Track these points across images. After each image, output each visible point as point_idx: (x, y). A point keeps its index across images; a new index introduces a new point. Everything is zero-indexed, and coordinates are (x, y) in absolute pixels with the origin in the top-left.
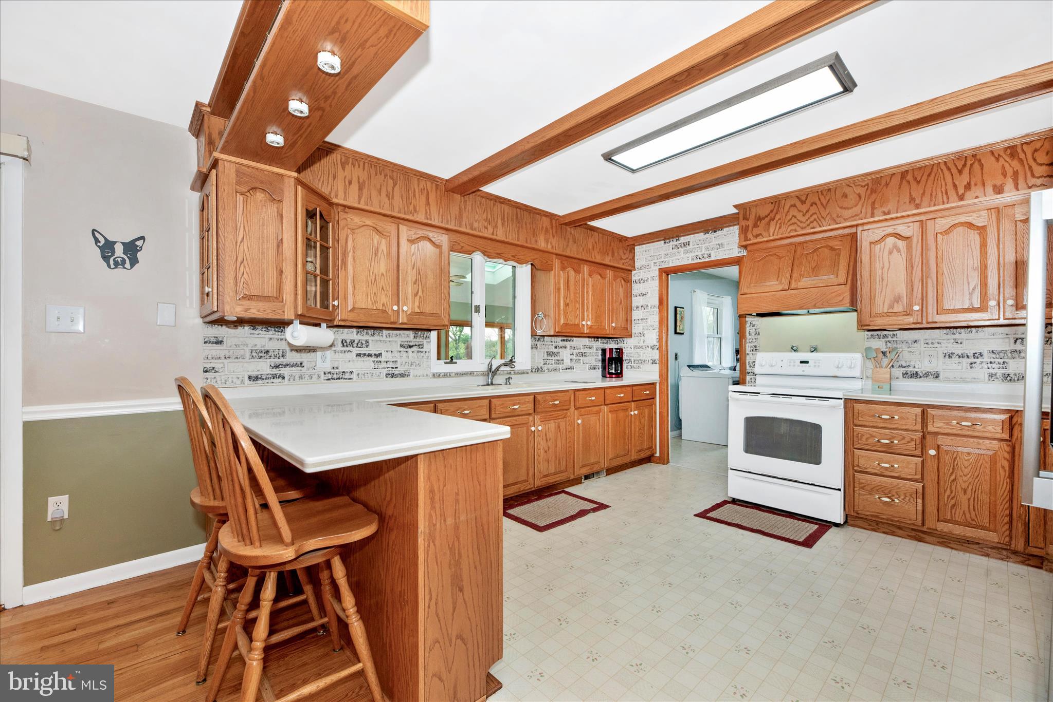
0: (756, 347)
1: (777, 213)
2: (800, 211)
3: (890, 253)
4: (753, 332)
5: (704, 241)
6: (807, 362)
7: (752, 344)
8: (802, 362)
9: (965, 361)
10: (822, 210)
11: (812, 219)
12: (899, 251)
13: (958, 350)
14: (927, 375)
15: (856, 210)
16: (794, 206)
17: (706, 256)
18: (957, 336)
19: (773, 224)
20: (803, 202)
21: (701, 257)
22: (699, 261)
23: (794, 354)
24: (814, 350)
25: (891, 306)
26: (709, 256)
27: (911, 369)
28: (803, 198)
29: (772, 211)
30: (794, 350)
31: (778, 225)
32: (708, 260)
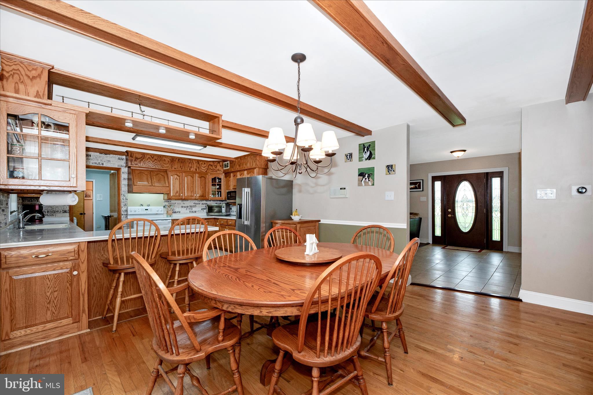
0: (126, 204)
1: (143, 158)
2: (152, 160)
3: (176, 179)
4: (124, 198)
5: (100, 157)
6: (148, 210)
7: (124, 203)
8: (146, 210)
9: (185, 208)
10: (158, 162)
11: (155, 164)
12: (178, 179)
13: (184, 205)
14: (178, 212)
15: (168, 165)
16: (150, 158)
17: (100, 164)
18: (184, 202)
19: (142, 162)
20: (153, 158)
21: (98, 163)
22: (96, 165)
23: (142, 207)
24: (149, 206)
25: (176, 194)
26: (103, 164)
27: (174, 211)
28: (153, 156)
29: (142, 157)
30: (142, 205)
31: (144, 163)
32: (102, 166)
